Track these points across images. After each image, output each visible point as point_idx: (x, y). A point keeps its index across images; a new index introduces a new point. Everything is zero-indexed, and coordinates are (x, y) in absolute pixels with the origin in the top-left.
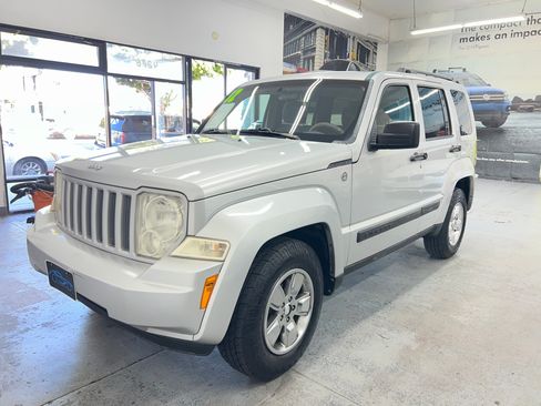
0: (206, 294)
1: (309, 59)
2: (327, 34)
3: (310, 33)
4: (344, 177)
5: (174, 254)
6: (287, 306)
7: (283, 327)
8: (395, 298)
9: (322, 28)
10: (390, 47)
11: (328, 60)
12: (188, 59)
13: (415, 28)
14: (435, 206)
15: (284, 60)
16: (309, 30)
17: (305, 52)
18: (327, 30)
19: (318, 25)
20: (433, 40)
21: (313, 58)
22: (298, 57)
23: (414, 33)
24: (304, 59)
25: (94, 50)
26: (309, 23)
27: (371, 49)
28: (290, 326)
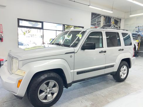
0: (19, 84)
1: (99, 24)
2: (104, 17)
3: (99, 17)
4: (71, 56)
5: (16, 73)
6: (48, 90)
7: (47, 95)
8: (95, 92)
9: (103, 16)
10: (125, 20)
11: (105, 24)
12: (64, 25)
13: (131, 14)
14: (112, 66)
15: (91, 25)
16: (99, 16)
17: (97, 22)
18: (104, 16)
19: (102, 15)
20: (138, 18)
21: (100, 24)
22: (95, 24)
23: (130, 16)
24: (97, 24)
25: (41, 24)
26: (99, 15)
27: (119, 21)
28: (49, 95)
